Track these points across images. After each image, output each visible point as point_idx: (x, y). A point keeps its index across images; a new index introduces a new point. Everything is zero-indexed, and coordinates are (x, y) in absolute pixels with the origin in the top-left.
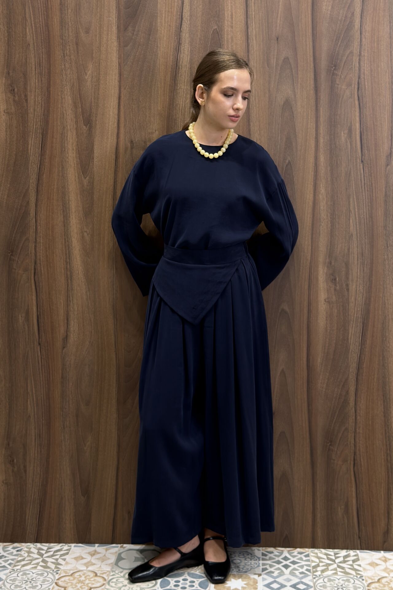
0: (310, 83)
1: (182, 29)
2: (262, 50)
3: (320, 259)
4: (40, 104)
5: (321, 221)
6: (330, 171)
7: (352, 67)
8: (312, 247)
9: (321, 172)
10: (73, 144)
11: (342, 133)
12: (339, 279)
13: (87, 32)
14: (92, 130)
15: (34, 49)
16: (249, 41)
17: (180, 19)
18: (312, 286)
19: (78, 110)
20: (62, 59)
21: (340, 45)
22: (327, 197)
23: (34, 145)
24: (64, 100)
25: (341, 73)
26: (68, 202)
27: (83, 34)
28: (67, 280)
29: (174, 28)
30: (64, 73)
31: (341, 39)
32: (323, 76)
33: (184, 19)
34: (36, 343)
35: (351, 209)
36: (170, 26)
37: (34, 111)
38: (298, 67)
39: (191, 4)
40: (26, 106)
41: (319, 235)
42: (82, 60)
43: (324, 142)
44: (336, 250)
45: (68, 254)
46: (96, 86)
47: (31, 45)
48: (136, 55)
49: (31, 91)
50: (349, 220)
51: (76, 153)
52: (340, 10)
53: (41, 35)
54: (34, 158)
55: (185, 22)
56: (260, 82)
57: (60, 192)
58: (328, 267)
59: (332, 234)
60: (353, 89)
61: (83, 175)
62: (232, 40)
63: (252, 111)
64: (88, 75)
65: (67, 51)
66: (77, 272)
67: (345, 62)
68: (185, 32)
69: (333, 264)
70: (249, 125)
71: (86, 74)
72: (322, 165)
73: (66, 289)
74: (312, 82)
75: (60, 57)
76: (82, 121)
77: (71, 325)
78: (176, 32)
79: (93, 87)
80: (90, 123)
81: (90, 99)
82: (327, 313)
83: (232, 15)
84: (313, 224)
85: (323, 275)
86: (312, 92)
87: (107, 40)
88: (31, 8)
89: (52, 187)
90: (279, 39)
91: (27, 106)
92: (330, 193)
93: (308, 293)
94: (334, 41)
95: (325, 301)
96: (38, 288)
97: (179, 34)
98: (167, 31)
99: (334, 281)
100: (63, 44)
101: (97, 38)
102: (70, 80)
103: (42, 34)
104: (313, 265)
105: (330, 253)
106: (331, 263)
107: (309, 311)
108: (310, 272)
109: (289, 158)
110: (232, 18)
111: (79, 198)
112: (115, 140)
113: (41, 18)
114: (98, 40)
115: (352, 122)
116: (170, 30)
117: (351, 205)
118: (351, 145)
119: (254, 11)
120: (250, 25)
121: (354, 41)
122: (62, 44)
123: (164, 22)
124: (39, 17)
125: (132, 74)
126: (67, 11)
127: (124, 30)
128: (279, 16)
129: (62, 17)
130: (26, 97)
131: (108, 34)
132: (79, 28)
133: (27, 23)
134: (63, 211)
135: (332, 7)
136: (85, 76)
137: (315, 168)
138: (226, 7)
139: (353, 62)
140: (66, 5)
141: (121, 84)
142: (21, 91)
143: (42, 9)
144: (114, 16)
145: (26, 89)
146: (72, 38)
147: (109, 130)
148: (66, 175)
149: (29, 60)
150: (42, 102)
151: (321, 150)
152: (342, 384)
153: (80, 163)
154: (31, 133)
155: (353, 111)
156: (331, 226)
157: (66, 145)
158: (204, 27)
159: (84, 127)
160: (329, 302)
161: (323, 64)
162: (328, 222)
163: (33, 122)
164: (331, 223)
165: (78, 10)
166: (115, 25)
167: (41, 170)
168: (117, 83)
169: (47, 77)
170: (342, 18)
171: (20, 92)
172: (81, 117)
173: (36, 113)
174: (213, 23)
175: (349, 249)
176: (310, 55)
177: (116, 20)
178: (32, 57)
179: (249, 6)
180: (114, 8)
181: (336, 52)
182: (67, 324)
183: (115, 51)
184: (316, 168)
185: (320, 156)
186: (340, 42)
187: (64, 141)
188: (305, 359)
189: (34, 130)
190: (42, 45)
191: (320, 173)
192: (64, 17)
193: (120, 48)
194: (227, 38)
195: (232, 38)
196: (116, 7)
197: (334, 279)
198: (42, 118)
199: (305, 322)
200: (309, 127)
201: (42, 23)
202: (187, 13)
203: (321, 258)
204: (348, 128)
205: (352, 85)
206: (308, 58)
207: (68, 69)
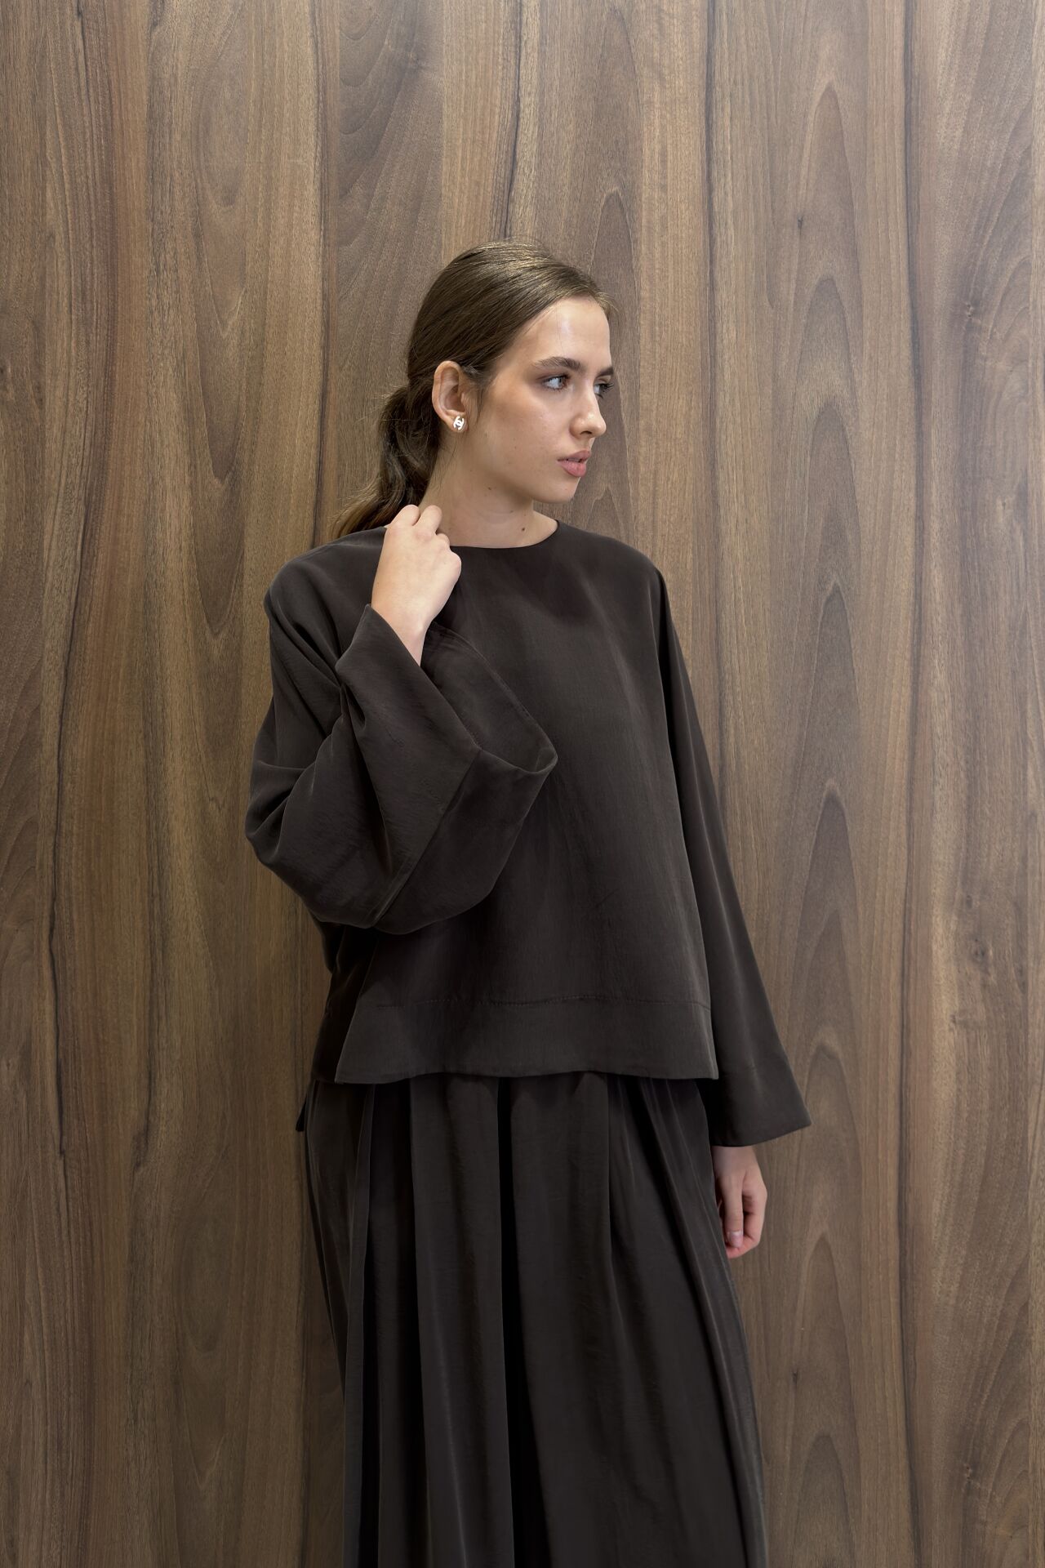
0: (898, 354)
1: (513, 193)
2: (753, 256)
3: (935, 889)
4: (83, 413)
5: (937, 770)
6: (962, 616)
7: (1028, 308)
8: (910, 849)
9: (934, 622)
10: (180, 532)
11: (999, 502)
12: (994, 953)
13: (229, 199)
14: (239, 492)
15: (68, 250)
16: (716, 230)
17: (509, 164)
18: (912, 973)
19: (198, 431)
20: (151, 279)
21: (989, 241)
22: (953, 696)
23: (59, 536)
24: (155, 400)
25: (995, 326)
26: (160, 708)
27: (215, 206)
28: (152, 953)
29: (489, 189)
30: (158, 320)
31: (994, 223)
32: (938, 331)
33: (519, 164)
34: (52, 1151)
35: (1030, 736)
36: (478, 184)
37: (64, 432)
38: (861, 306)
39: (541, 120)
40: (37, 418)
41: (932, 815)
42: (212, 284)
43: (942, 529)
44: (986, 860)
45: (155, 869)
46: (252, 358)
47: (57, 237)
48: (374, 271)
49: (54, 375)
50: (1025, 768)
51: (188, 560)
52: (989, 140)
53: (90, 209)
54: (59, 575)
55: (524, 174)
56: (748, 352)
57: (136, 677)
58: (960, 915)
59: (970, 810)
60: (1030, 371)
61: (211, 626)
62: (664, 227)
63: (724, 437)
64: (229, 329)
65: (168, 256)
66: (184, 926)
67: (1005, 295)
68: (522, 201)
69: (976, 904)
70: (714, 477)
71: (224, 324)
72: (938, 598)
73: (148, 980)
74: (906, 352)
75: (146, 273)
76: (208, 464)
77: (161, 1094)
78: (496, 203)
79: (246, 363)
80: (233, 468)
81: (235, 398)
82: (959, 1058)
83: (663, 154)
84: (911, 781)
85: (947, 938)
86: (905, 380)
87: (290, 226)
88: (60, 127)
89: (113, 664)
90: (805, 224)
91: (43, 420)
92: (962, 684)
93: (898, 995)
94: (973, 229)
95: (954, 1022)
96: (60, 977)
97: (505, 206)
98: (468, 197)
99: (979, 960)
100: (155, 236)
101: (260, 217)
102: (176, 342)
103: (92, 205)
104: (914, 908)
105: (967, 873)
106: (969, 902)
107: (905, 1052)
108: (906, 930)
109: (835, 579)
110: (664, 162)
111: (194, 695)
112: (309, 522)
113: (89, 157)
114: (260, 225)
115: (1029, 471)
116: (477, 197)
117: (1030, 723)
118: (1025, 540)
119: (731, 141)
120: (719, 181)
121: (1031, 231)
122: (152, 235)
123: (459, 173)
124: (83, 155)
125: (363, 325)
126: (170, 138)
127: (341, 197)
128: (806, 155)
129: (153, 153)
130: (39, 392)
131: (291, 206)
132: (203, 189)
133: (48, 173)
134: (145, 736)
135: (966, 131)
136: (221, 330)
137: (915, 610)
138: (645, 129)
139: (1028, 292)
140: (167, 121)
141: (328, 354)
142: (25, 374)
143: (94, 132)
144: (311, 155)
145: (39, 367)
146: (183, 219)
147: (290, 489)
148: (156, 626)
149: (53, 281)
150: (87, 407)
151: (934, 554)
152: (1008, 1281)
153: (200, 589)
154: (53, 500)
155: (1030, 440)
156: (969, 786)
157: (159, 535)
158: (580, 187)
159: (216, 481)
160: (965, 1025)
161: (940, 296)
162: (957, 774)
163: (58, 465)
164: (967, 777)
165: (201, 134)
166: (312, 179)
167: (80, 612)
168: (317, 352)
169: (105, 332)
170: (995, 163)
171: (23, 376)
172: (207, 451)
173: (67, 442)
174: (606, 176)
175: (1024, 860)
176: (899, 271)
177: (317, 164)
178: (61, 272)
179: (714, 126)
180: (312, 128)
181: (979, 263)
182: (150, 1092)
183: (313, 257)
184: (917, 607)
185: (930, 571)
186: (990, 231)
187: (152, 523)
188: (892, 1205)
189: (62, 491)
190: (91, 238)
191: (932, 625)
192: (159, 155)
193: (327, 248)
194: (649, 222)
195: (663, 219)
196: (317, 126)
197: (979, 953)
198: (87, 454)
199: (893, 1089)
200: (895, 487)
201: (94, 175)
202: (529, 147)
203: (940, 884)
204: (1015, 487)
205: (1027, 361)
206: (893, 279)
207: (169, 311)
